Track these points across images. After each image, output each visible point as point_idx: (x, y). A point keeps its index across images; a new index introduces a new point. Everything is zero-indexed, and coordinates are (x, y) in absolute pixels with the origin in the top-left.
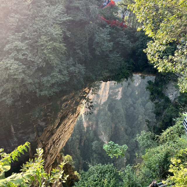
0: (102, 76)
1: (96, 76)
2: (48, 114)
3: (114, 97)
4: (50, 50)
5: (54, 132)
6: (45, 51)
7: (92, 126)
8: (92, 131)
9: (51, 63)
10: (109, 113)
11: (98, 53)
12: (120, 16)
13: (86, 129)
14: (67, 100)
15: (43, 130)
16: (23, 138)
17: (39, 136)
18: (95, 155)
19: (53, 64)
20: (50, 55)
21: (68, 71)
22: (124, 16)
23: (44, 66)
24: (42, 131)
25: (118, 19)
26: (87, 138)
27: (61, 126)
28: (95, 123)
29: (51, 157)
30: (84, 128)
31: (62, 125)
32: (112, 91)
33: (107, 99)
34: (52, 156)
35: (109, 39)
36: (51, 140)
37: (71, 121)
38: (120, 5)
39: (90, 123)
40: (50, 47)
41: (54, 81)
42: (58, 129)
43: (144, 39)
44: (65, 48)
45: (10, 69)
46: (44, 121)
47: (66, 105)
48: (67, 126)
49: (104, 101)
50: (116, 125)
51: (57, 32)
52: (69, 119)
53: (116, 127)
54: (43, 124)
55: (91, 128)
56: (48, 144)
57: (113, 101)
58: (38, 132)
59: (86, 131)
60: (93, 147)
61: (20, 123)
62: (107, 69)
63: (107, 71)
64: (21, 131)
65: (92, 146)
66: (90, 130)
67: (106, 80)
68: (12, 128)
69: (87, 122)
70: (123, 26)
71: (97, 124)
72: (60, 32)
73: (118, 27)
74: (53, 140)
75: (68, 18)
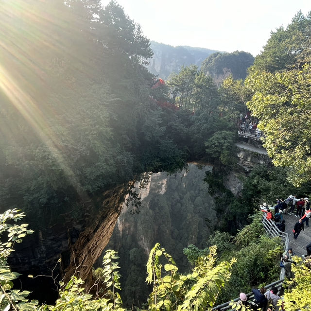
0: (152, 165)
1: (145, 165)
2: (86, 214)
3: (157, 191)
4: (95, 136)
5: (90, 237)
6: (90, 137)
7: (129, 228)
8: (129, 236)
9: (96, 151)
10: (151, 211)
11: (148, 139)
12: (171, 96)
13: (121, 233)
14: (108, 196)
15: (78, 235)
16: (54, 246)
17: (73, 243)
18: (133, 267)
19: (98, 152)
20: (96, 142)
21: (114, 160)
22: (174, 97)
23: (88, 154)
24: (77, 236)
25: (169, 99)
26: (122, 244)
27: (99, 230)
28: (133, 224)
29: (84, 271)
30: (119, 232)
31: (100, 228)
32: (154, 183)
33: (147, 194)
34: (85, 269)
35: (160, 122)
36: (86, 248)
37: (110, 223)
38: (170, 84)
39: (127, 225)
40: (95, 132)
41: (99, 173)
42: (96, 234)
43: (200, 124)
44: (111, 133)
45: (48, 159)
46: (80, 223)
47: (108, 202)
48: (105, 229)
49: (145, 196)
50: (159, 226)
51: (105, 115)
52: (109, 221)
53: (159, 229)
54: (79, 227)
55: (127, 232)
56: (82, 253)
57: (155, 196)
58: (72, 238)
59: (121, 235)
60: (131, 257)
61: (51, 227)
62: (158, 157)
63: (158, 159)
64: (52, 237)
65: (130, 255)
66: (127, 235)
67: (156, 171)
68: (41, 234)
69: (123, 224)
70: (174, 108)
71: (136, 227)
72: (107, 115)
73: (169, 109)
74: (89, 247)
75: (115, 99)
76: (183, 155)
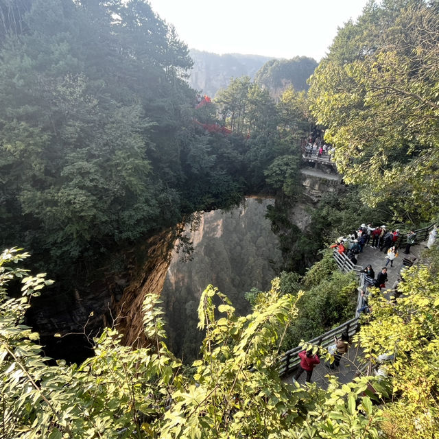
0: (203, 203)
1: (195, 204)
2: (129, 266)
3: (211, 235)
4: (130, 171)
5: (137, 292)
6: (124, 173)
7: (183, 280)
8: (183, 288)
9: (132, 189)
10: (206, 257)
11: (196, 171)
12: (220, 117)
13: (174, 285)
14: (154, 243)
15: (122, 290)
16: (95, 306)
17: (117, 301)
18: (191, 322)
19: (136, 191)
20: (132, 179)
21: (156, 200)
22: (224, 118)
23: (124, 195)
24: (121, 292)
25: (218, 122)
26: (176, 298)
27: (147, 283)
28: (187, 274)
29: (134, 332)
30: (171, 285)
31: (148, 280)
32: (208, 225)
34: (135, 329)
35: (209, 150)
36: (133, 305)
37: (159, 274)
38: (218, 102)
39: (180, 275)
40: (130, 167)
41: (139, 216)
42: (144, 288)
43: (258, 149)
44: (150, 167)
45: (74, 203)
46: (124, 277)
47: (154, 250)
48: (154, 282)
49: (198, 241)
50: (217, 274)
51: (139, 144)
52: (158, 272)
53: (218, 277)
54: (122, 282)
55: (181, 283)
56: (130, 311)
57: (210, 241)
58: (115, 295)
59: (174, 288)
60: (188, 311)
61: (89, 284)
62: (209, 193)
63: (210, 195)
64: (91, 297)
65: (186, 309)
66: (181, 287)
67: (208, 209)
68: (77, 294)
69: (176, 275)
70: (224, 131)
71: (190, 277)
72: (143, 144)
73: (219, 133)
74: (137, 304)
75: (151, 124)
76: (239, 188)
